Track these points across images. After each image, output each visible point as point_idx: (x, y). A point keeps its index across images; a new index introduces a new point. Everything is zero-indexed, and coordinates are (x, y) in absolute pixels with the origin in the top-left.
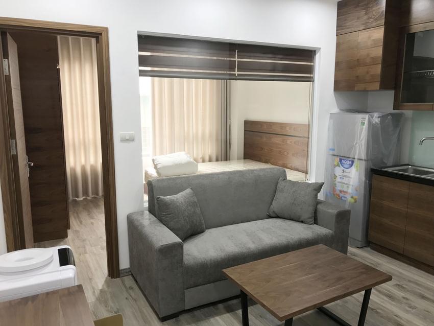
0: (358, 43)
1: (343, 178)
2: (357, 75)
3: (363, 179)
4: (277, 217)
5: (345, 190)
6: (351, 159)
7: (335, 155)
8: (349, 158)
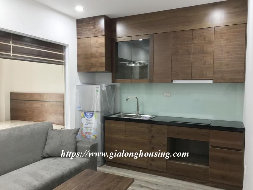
0: (91, 44)
1: (87, 124)
2: (91, 62)
3: (100, 123)
4: (50, 157)
5: (89, 132)
6: (92, 112)
7: (81, 111)
8: (90, 111)
